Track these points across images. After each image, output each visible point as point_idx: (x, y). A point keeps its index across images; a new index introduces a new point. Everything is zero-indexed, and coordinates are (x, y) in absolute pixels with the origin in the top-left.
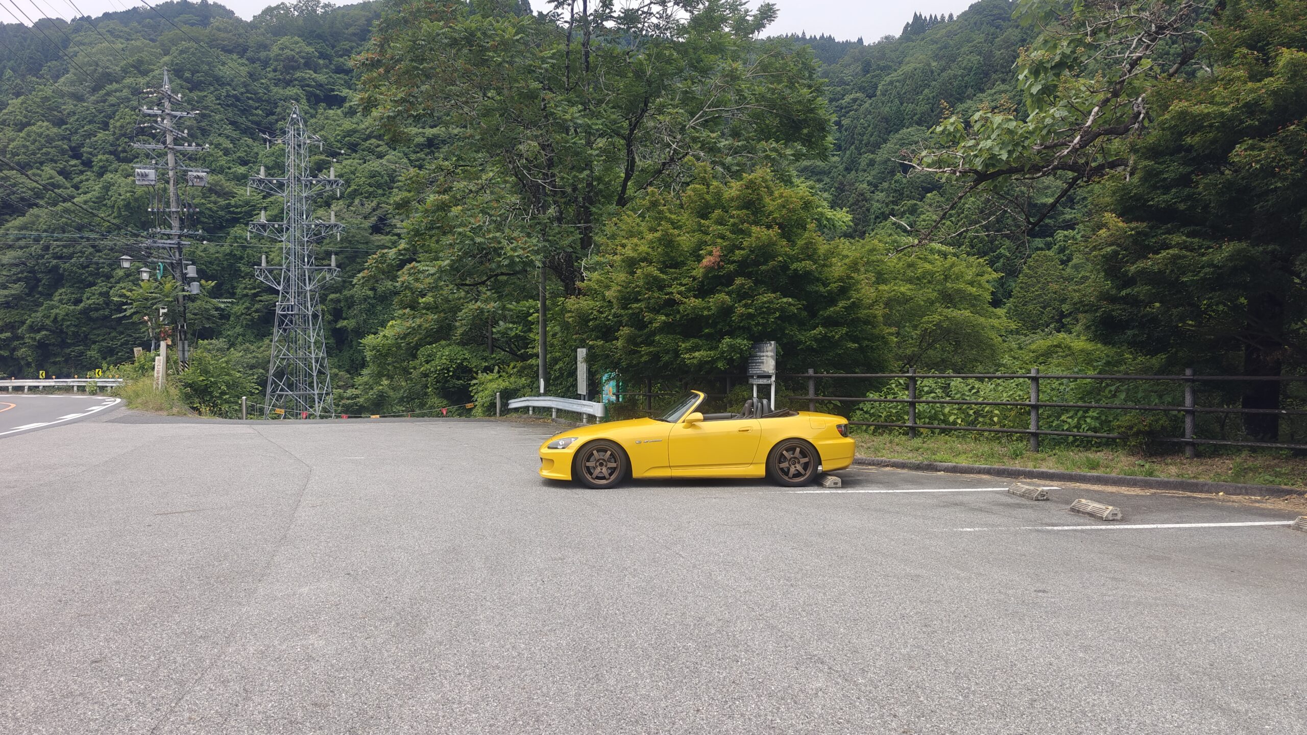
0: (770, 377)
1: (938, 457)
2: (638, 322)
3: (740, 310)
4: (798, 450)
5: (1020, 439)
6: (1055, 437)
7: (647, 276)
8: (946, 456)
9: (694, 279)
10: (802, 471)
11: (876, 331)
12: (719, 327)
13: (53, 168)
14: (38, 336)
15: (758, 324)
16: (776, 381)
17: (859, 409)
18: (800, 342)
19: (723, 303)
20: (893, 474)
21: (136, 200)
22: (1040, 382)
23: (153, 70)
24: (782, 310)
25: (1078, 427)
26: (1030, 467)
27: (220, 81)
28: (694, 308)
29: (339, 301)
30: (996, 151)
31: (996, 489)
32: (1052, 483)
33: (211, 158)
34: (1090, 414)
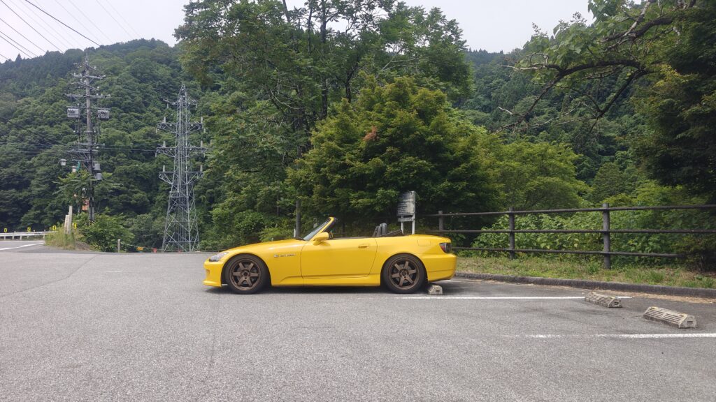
0: (411, 216)
1: (529, 272)
2: (326, 182)
3: (389, 169)
4: (407, 263)
5: (596, 260)
6: (624, 257)
7: (329, 148)
8: (536, 272)
9: (361, 149)
10: (411, 281)
11: (490, 186)
12: (377, 182)
13: (67, 124)
14: (54, 213)
15: (402, 179)
16: (416, 219)
17: (476, 240)
18: (432, 192)
19: (378, 164)
20: (493, 285)
21: (108, 140)
22: (610, 213)
23: (121, 73)
24: (419, 168)
25: (643, 249)
26: (604, 280)
27: (155, 78)
28: (360, 168)
29: (212, 193)
30: (572, 48)
31: (573, 298)
32: (623, 293)
33: (149, 118)
34: (652, 238)
